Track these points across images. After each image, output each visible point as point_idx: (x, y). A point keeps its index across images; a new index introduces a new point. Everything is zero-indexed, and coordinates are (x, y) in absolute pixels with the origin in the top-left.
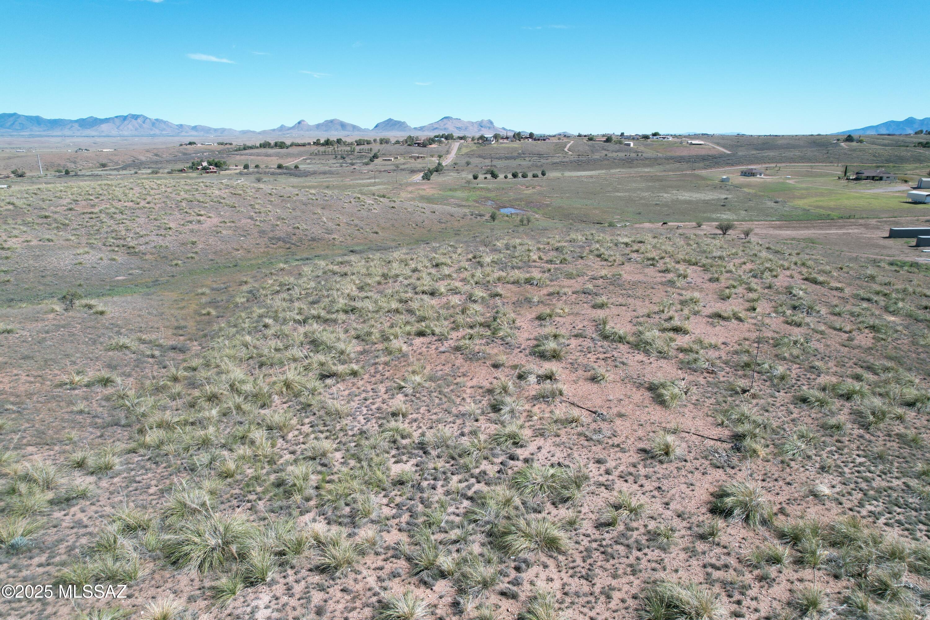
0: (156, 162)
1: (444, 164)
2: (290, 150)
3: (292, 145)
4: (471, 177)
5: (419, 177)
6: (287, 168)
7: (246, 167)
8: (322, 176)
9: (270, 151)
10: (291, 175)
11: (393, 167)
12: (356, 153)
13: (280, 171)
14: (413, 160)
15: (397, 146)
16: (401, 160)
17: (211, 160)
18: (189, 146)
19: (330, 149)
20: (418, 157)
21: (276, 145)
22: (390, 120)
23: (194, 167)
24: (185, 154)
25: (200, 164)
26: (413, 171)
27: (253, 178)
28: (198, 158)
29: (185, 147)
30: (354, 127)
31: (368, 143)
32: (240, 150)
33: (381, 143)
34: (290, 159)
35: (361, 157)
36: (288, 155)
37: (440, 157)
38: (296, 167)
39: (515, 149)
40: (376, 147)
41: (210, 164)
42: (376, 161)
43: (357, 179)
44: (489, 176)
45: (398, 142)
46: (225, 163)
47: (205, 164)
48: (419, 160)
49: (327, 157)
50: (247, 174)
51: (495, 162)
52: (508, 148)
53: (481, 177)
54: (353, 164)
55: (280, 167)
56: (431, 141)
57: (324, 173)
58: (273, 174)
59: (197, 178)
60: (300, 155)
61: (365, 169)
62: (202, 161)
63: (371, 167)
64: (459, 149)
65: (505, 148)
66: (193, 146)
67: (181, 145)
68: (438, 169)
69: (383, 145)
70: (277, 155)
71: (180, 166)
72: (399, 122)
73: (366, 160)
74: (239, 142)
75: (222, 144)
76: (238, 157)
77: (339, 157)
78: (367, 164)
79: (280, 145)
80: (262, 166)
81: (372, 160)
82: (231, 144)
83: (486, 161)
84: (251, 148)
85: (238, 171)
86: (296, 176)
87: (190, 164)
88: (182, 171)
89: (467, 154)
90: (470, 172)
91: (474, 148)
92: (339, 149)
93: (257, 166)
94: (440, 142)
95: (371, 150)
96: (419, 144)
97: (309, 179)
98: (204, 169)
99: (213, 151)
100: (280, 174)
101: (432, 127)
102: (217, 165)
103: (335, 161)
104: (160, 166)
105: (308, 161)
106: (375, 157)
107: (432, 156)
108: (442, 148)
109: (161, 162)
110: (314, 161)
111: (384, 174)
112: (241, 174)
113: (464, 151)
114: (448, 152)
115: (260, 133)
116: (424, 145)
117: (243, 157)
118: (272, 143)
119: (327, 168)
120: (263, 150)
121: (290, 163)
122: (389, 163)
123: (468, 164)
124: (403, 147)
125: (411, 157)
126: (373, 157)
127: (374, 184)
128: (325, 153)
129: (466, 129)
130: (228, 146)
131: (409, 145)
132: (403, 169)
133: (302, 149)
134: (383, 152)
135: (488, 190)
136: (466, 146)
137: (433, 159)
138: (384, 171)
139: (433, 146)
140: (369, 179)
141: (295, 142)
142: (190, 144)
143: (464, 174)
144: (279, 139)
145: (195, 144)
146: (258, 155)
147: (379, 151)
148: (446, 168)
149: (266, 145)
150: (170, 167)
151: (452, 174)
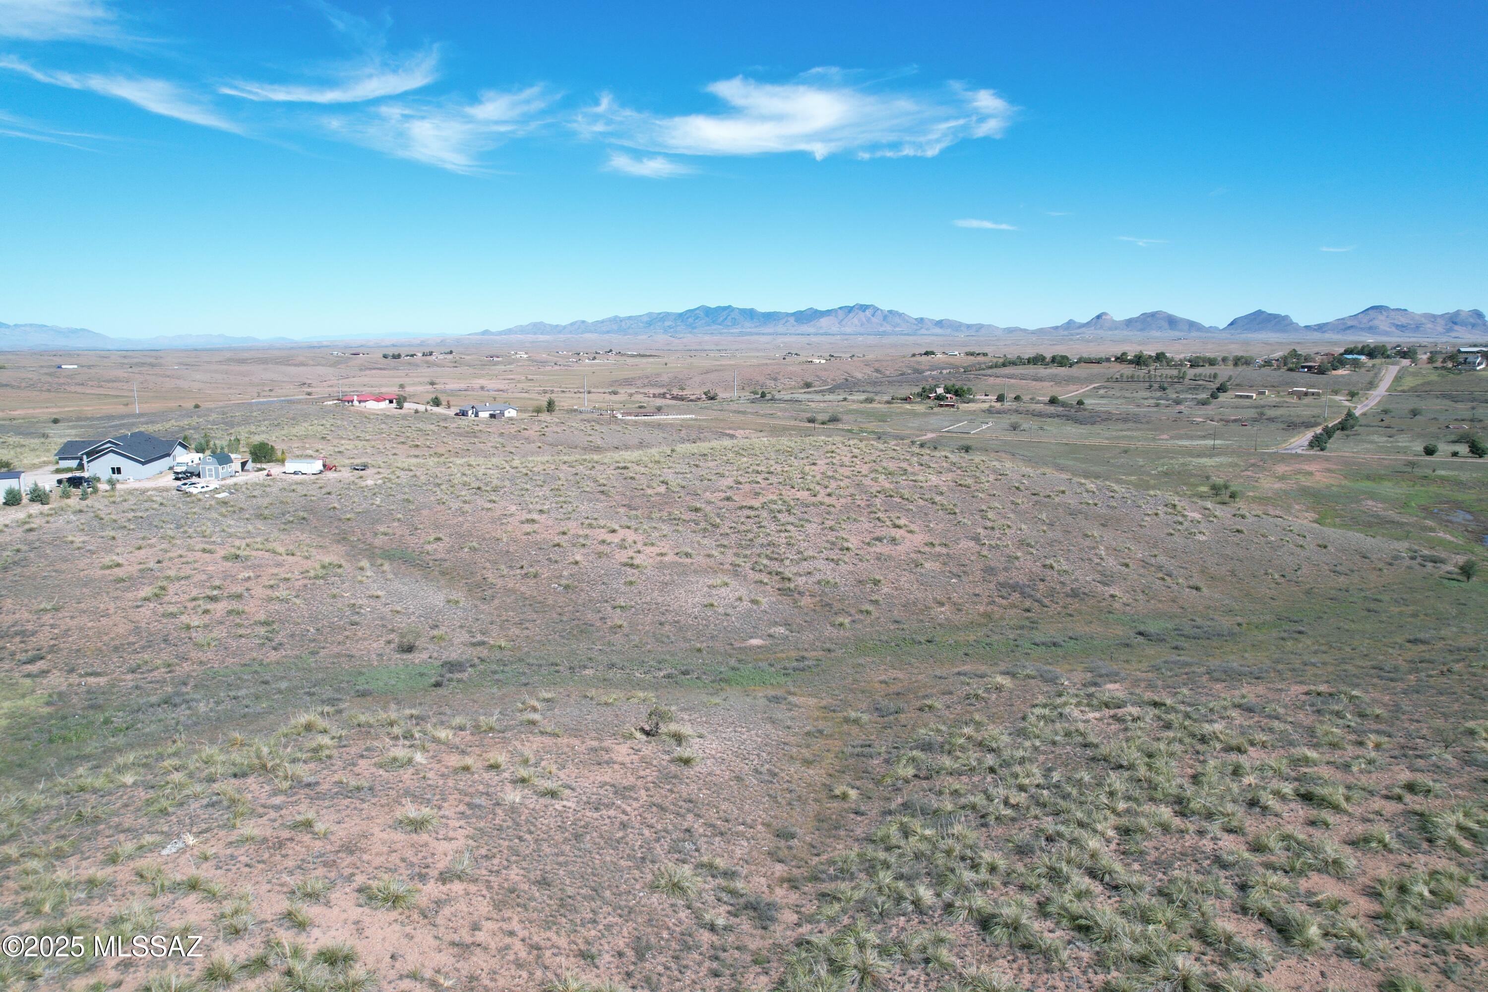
0: (875, 383)
1: (1357, 412)
2: (1075, 371)
3: (1080, 361)
4: (1419, 447)
5: (1301, 441)
6: (1064, 404)
7: (1000, 398)
8: (1120, 426)
9: (1042, 371)
10: (1068, 418)
11: (1252, 413)
12: (1186, 381)
13: (1052, 409)
14: (1295, 400)
15: (1266, 370)
16: (1271, 396)
17: (950, 384)
18: (924, 358)
19: (1142, 372)
20: (1306, 394)
21: (1054, 359)
22: (1259, 313)
23: (924, 395)
24: (917, 371)
25: (933, 390)
26: (1293, 426)
27: (1006, 420)
28: (933, 378)
29: (918, 358)
30: (1192, 326)
31: (1212, 362)
32: (996, 366)
33: (1236, 364)
34: (1072, 387)
35: (1196, 388)
36: (1070, 380)
37: (1352, 395)
38: (1080, 403)
40: (1224, 372)
41: (947, 391)
42: (1223, 397)
43: (1180, 438)
44: (1464, 449)
45: (1268, 363)
46: (969, 390)
47: (940, 391)
48: (1307, 400)
49: (1134, 385)
50: (999, 412)
51: (1482, 411)
53: (1444, 448)
54: (1178, 402)
55: (1053, 401)
56: (1338, 362)
57: (1125, 419)
58: (1040, 415)
59: (925, 415)
60: (1089, 380)
61: (1199, 415)
62: (937, 386)
63: (1210, 410)
64: (1398, 379)
66: (930, 357)
67: (914, 355)
68: (1347, 424)
69: (1240, 369)
70: (1053, 379)
71: (905, 392)
72: (1275, 317)
73: (1203, 396)
74: (996, 350)
75: (972, 354)
76: (991, 380)
77: (1156, 386)
78: (1204, 403)
79: (1060, 361)
80: (1025, 398)
81: (1214, 396)
82: (985, 355)
83: (1460, 406)
84: (1013, 363)
85: (986, 406)
86: (1077, 421)
87: (918, 390)
88: (906, 399)
89: (1413, 390)
90: (1420, 436)
91: (1434, 377)
92: (1158, 373)
93: (1017, 398)
94: (1356, 364)
95: (1215, 376)
96: (1310, 368)
97: (1097, 428)
98: (939, 398)
99: (957, 367)
100: (1051, 416)
101: (1343, 326)
102: (957, 393)
103: (1147, 394)
104: (878, 389)
105: (1102, 392)
106: (1222, 389)
107: (1336, 393)
108: (1362, 376)
109: (881, 383)
110: (1111, 393)
111: (1233, 426)
112: (990, 411)
113: (1409, 382)
114: (1371, 385)
115: (1034, 332)
116: (1321, 371)
117: (998, 380)
118: (1048, 356)
119: (1132, 409)
120: (1031, 370)
121: (1069, 394)
122: (1247, 402)
123: (1415, 413)
124: (1278, 373)
125: (1293, 393)
126: (1218, 389)
127: (1212, 452)
128: (1132, 379)
129: (1418, 327)
130: (981, 359)
131: (1290, 370)
132: (1271, 420)
133: (1095, 369)
134: (1238, 381)
135: (1459, 484)
136: (1414, 374)
137: (1338, 398)
138: (1235, 421)
139: (1340, 372)
140: (1204, 437)
141: (1085, 355)
142: (927, 353)
143: (1403, 441)
144: (1060, 350)
145: (933, 353)
146: (1023, 377)
147: (1230, 378)
148: (1363, 421)
149: (1037, 360)
150: (892, 391)
151: (1375, 438)
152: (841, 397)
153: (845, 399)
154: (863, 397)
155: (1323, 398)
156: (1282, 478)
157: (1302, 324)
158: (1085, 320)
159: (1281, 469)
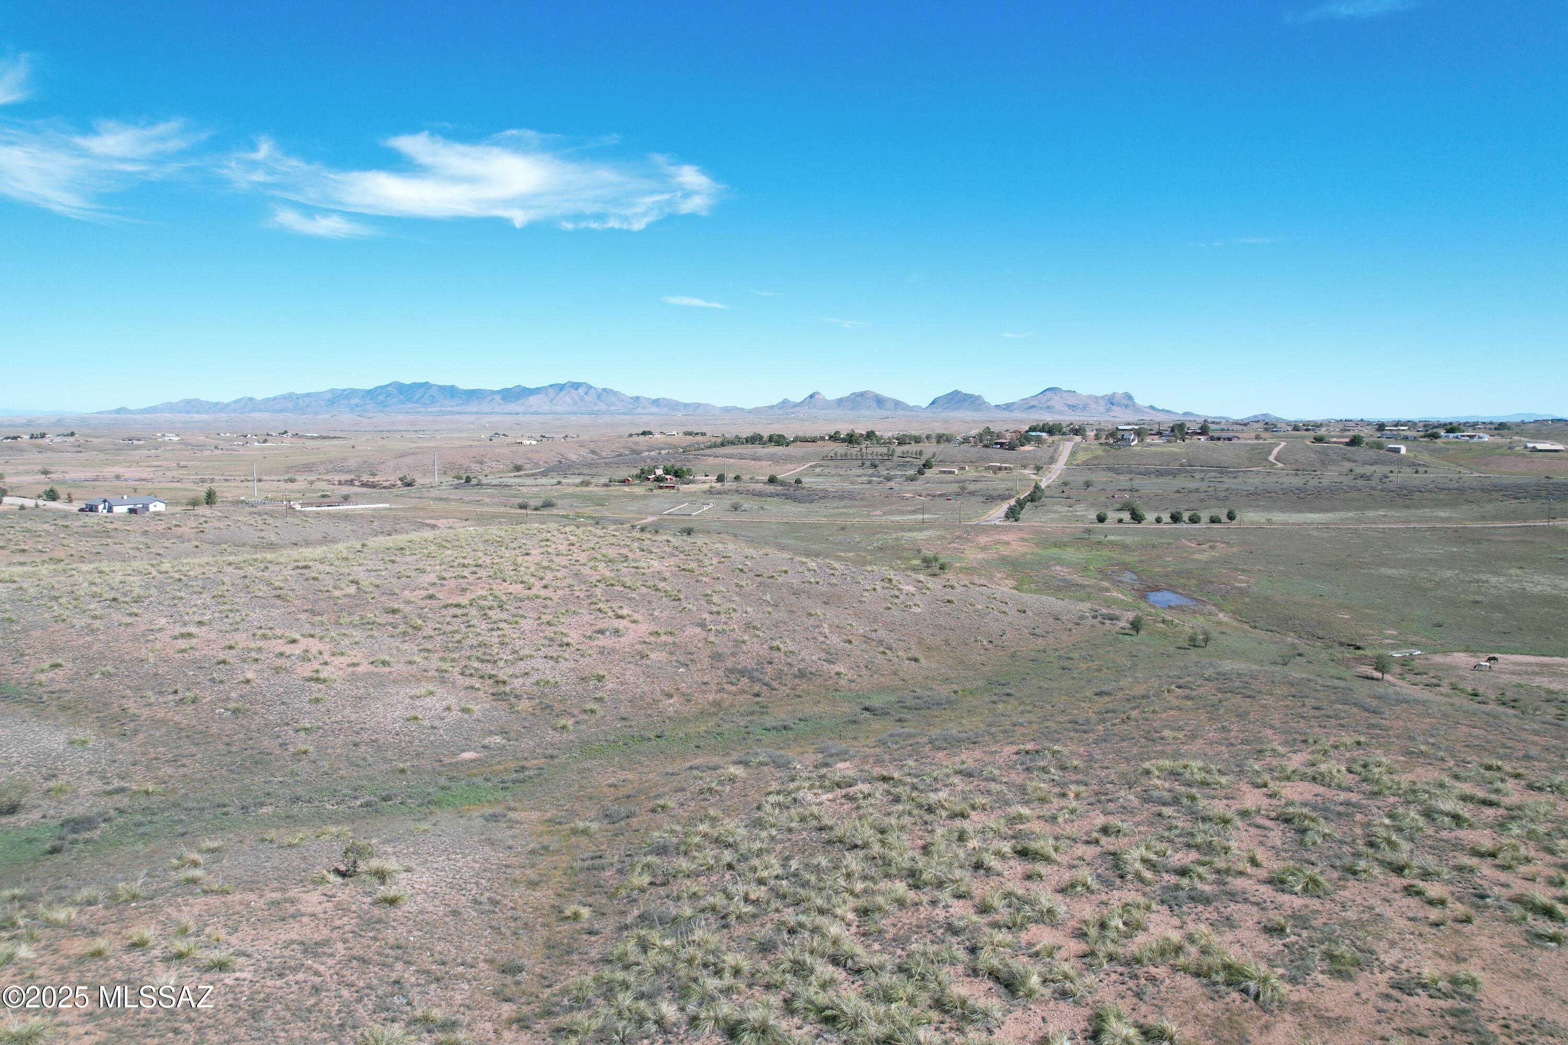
0: (590, 465)
1: (1043, 485)
2: (791, 450)
3: (797, 439)
4: (1093, 516)
5: (998, 513)
6: (782, 484)
7: (721, 479)
8: (837, 503)
9: (759, 450)
10: (788, 497)
11: (955, 488)
12: (895, 458)
13: (771, 488)
14: (990, 474)
15: (965, 447)
16: (970, 472)
17: (669, 464)
18: (642, 437)
19: (854, 450)
20: (1000, 469)
21: (771, 439)
22: (956, 392)
23: (643, 476)
24: (635, 452)
25: (652, 471)
26: (991, 499)
27: (727, 501)
28: (652, 459)
29: (635, 438)
30: (897, 404)
31: (917, 440)
32: (715, 446)
33: (938, 442)
34: (789, 466)
35: (904, 465)
36: (788, 459)
37: (1038, 469)
38: (798, 481)
39: (1175, 457)
40: (929, 449)
41: (667, 472)
42: (929, 473)
43: (892, 513)
44: (1126, 516)
45: (966, 440)
46: (689, 471)
47: (659, 472)
48: (1002, 474)
49: (848, 463)
50: (719, 493)
51: (1138, 482)
52: (1162, 453)
53: (1112, 516)
54: (888, 479)
55: (772, 480)
56: (1024, 439)
57: (842, 496)
58: (759, 494)
59: (644, 497)
60: (805, 459)
61: (908, 490)
62: (656, 467)
63: (918, 485)
64: (1073, 453)
65: (1155, 454)
66: (647, 437)
67: (631, 435)
68: (1034, 497)
69: (942, 446)
70: (772, 458)
71: (623, 473)
72: (971, 396)
73: (911, 472)
74: (714, 430)
75: (690, 434)
76: (711, 460)
77: (868, 463)
78: (912, 479)
79: (777, 440)
80: (745, 478)
81: (921, 472)
82: (703, 434)
83: (1121, 477)
84: (732, 443)
85: (706, 487)
86: (795, 499)
87: (637, 471)
88: (624, 482)
89: (1086, 463)
90: (1093, 505)
91: (1100, 452)
92: (869, 450)
93: (737, 478)
94: (1039, 440)
95: (921, 453)
96: (1002, 444)
97: (815, 507)
98: (658, 479)
99: (675, 447)
100: (771, 495)
101: (1028, 405)
102: (677, 474)
103: (860, 471)
104: (594, 471)
105: (818, 470)
106: (927, 465)
107: (1025, 467)
108: (1043, 452)
109: (597, 465)
110: (827, 471)
111: (939, 501)
112: (710, 492)
113: (1082, 457)
114: (1052, 460)
115: (750, 412)
116: (1012, 447)
117: (718, 460)
118: (766, 435)
119: (847, 486)
120: (749, 449)
121: (787, 473)
122: (950, 477)
123: (1088, 485)
124: (976, 449)
125: (987, 468)
126: (924, 465)
127: (922, 526)
128: (845, 457)
129: (1085, 407)
130: (699, 438)
131: (985, 446)
132: (972, 493)
133: (810, 447)
134: (941, 458)
135: (1126, 547)
136: (1086, 450)
137: (1026, 472)
138: (941, 495)
139: (1027, 448)
140: (914, 512)
141: (801, 434)
142: (644, 433)
143: (1080, 510)
144: (777, 429)
145: (650, 433)
146: (742, 457)
147: (934, 455)
148: (1047, 493)
149: (755, 439)
150: (609, 474)
151: (1058, 508)
152: (555, 481)
153: (559, 483)
154: (578, 480)
155: (1015, 473)
156: (984, 549)
157: (993, 404)
158: (799, 399)
159: (983, 540)
